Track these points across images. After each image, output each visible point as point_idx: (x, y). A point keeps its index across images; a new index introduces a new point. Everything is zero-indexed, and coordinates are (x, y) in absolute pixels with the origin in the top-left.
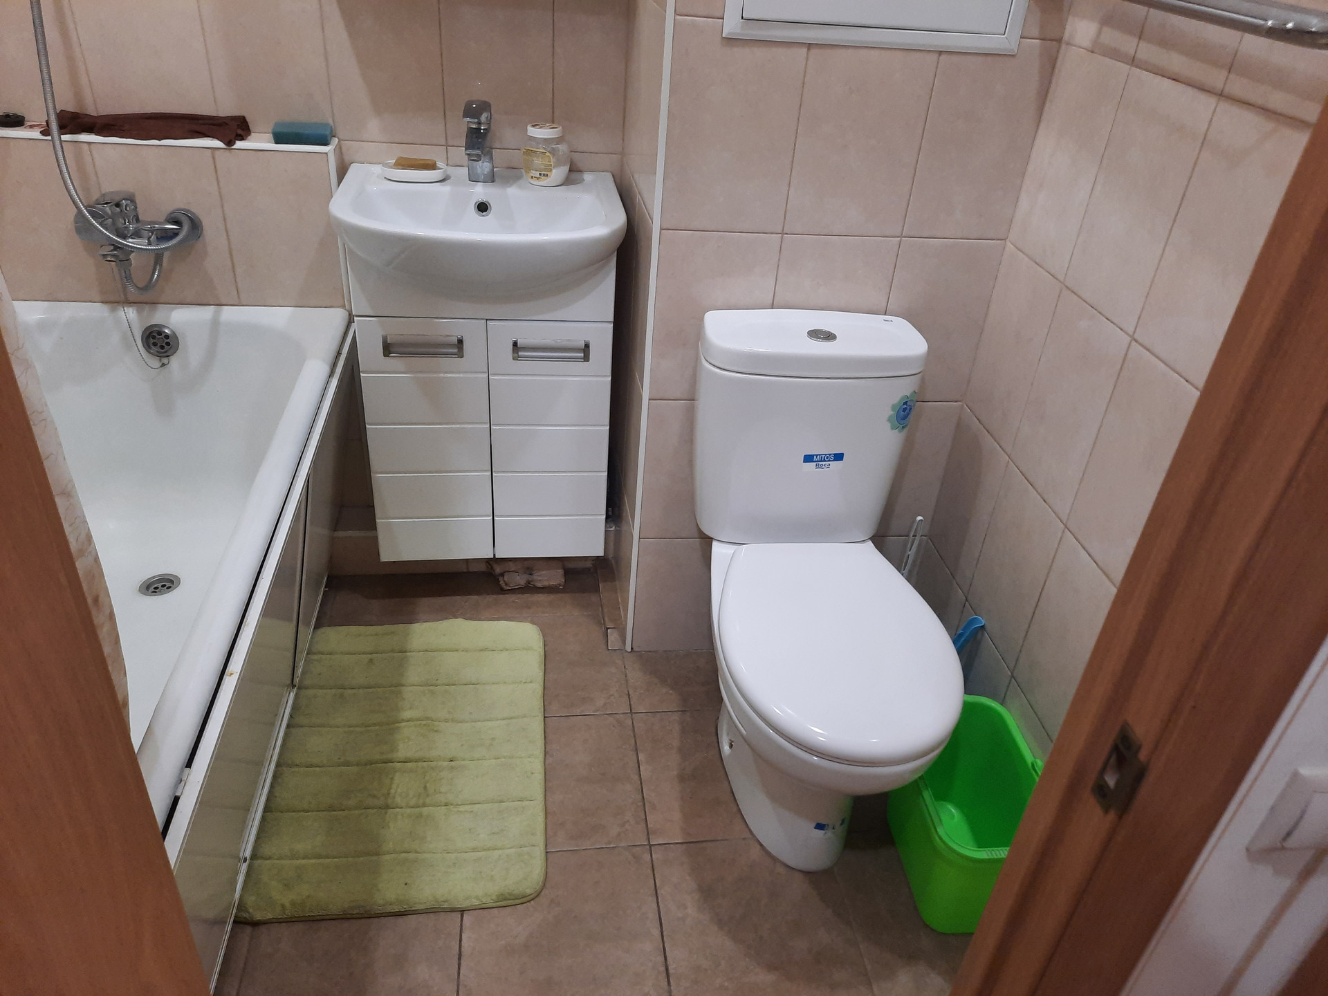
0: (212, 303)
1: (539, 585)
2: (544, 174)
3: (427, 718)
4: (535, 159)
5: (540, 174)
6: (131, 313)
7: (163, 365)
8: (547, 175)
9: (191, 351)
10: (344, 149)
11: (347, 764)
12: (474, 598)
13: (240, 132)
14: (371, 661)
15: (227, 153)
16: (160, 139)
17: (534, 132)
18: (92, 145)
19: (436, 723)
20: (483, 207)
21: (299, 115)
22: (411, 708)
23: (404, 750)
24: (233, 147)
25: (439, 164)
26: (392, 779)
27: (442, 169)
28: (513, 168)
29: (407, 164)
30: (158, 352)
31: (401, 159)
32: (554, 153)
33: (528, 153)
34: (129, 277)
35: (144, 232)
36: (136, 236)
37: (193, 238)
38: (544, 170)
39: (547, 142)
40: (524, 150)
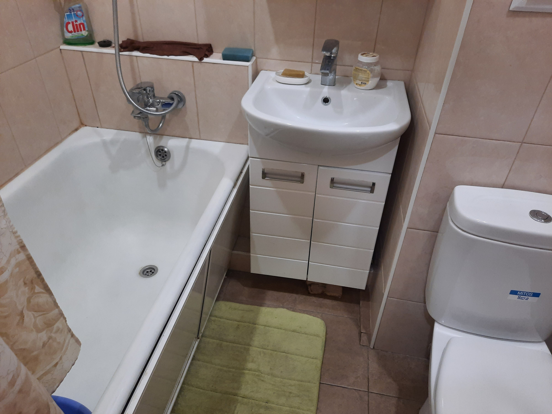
0: (187, 137)
1: (328, 294)
2: (364, 83)
3: (259, 371)
4: (360, 74)
5: (362, 83)
6: (150, 139)
7: (163, 165)
8: (366, 83)
9: (176, 159)
10: (258, 64)
11: (215, 391)
12: (295, 296)
13: (207, 53)
14: (238, 327)
15: (199, 64)
16: (168, 56)
17: (363, 59)
18: (138, 58)
19: (263, 375)
21: (238, 44)
22: (252, 362)
23: (245, 390)
24: (202, 61)
25: (306, 74)
26: (235, 407)
27: (307, 77)
28: (347, 77)
29: (288, 74)
30: (161, 159)
31: (286, 70)
32: (372, 71)
33: (357, 70)
34: (147, 126)
35: (156, 104)
36: (152, 105)
37: (180, 106)
38: (365, 80)
39: (369, 65)
40: (354, 68)
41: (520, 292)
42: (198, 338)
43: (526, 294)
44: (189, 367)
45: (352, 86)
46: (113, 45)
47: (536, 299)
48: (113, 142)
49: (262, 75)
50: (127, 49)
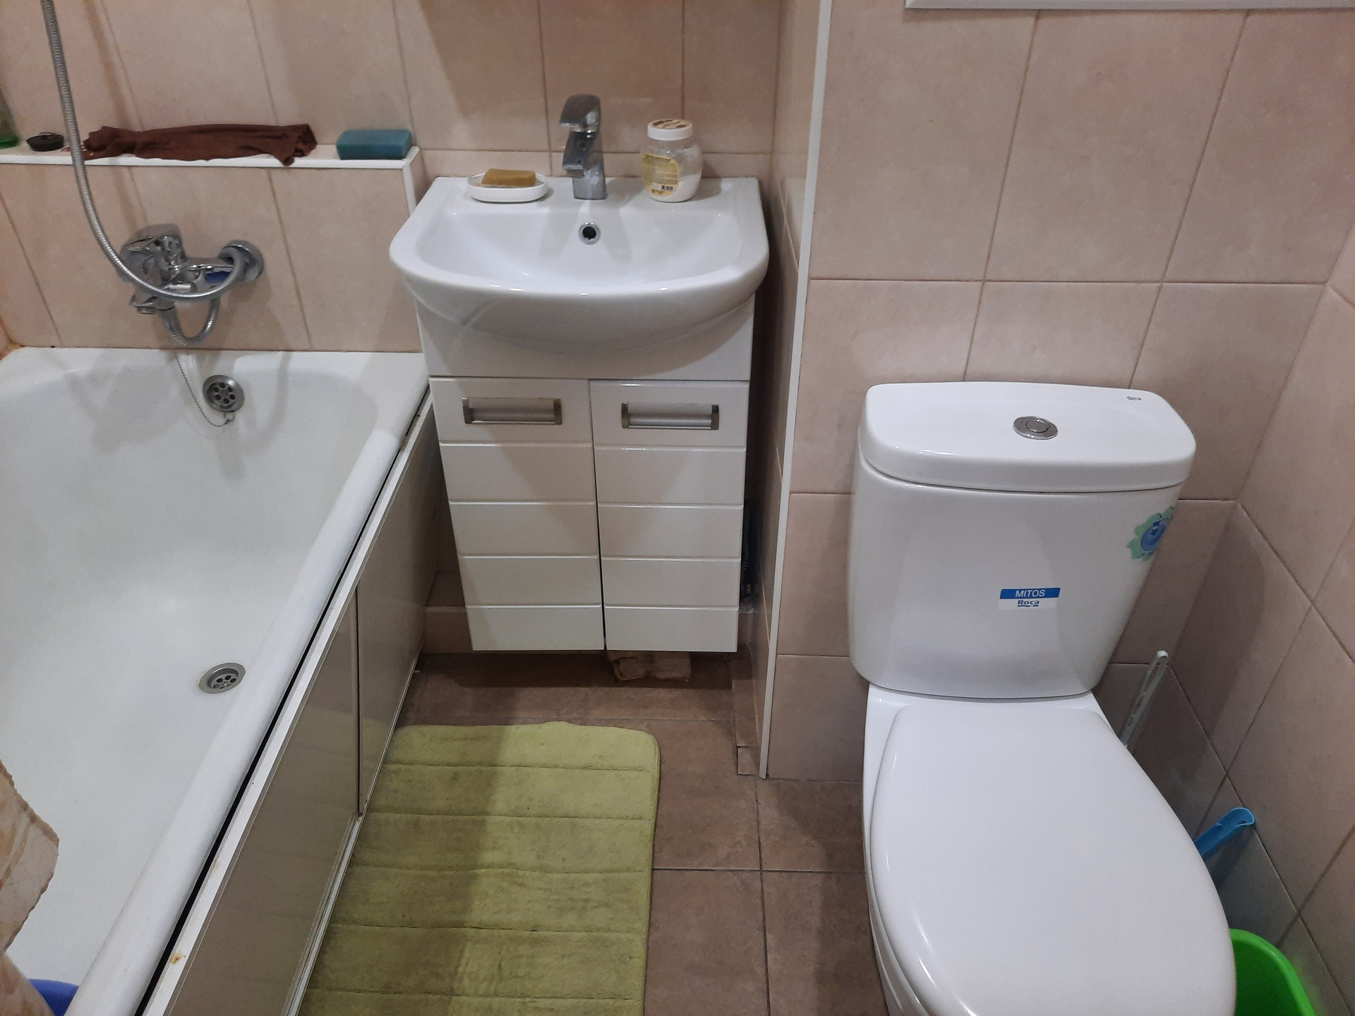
0: (280, 348)
1: (660, 676)
2: (668, 188)
3: (511, 865)
4: (656, 167)
5: (663, 187)
6: (188, 362)
7: (228, 421)
8: (672, 188)
9: (258, 405)
10: (427, 162)
11: (411, 925)
12: (583, 690)
13: (301, 146)
14: (455, 777)
15: (285, 173)
16: (207, 159)
17: (659, 134)
18: (134, 170)
19: (521, 873)
20: (589, 233)
21: (373, 120)
22: (493, 848)
23: (481, 911)
24: (291, 166)
25: (539, 176)
26: (462, 952)
27: (542, 183)
28: (632, 176)
29: (497, 179)
30: (221, 406)
31: (492, 172)
32: (680, 159)
33: (649, 159)
34: (176, 328)
35: (191, 275)
36: (181, 279)
37: (252, 275)
38: (668, 181)
39: (672, 145)
40: (642, 156)
41: (1020, 590)
42: (360, 815)
43: (1032, 594)
44: (343, 883)
45: (645, 196)
46: (67, 145)
47: (1051, 602)
48: (95, 379)
49: (438, 186)
50: (102, 153)
